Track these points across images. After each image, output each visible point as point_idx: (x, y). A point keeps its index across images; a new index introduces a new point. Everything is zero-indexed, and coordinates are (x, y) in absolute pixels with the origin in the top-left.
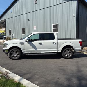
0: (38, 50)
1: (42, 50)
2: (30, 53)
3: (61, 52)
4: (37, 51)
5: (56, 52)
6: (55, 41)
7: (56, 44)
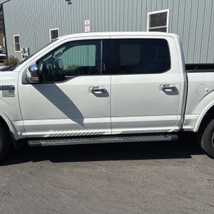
0: (86, 121)
1: (107, 120)
2: (47, 134)
3: (195, 129)
4: (84, 126)
5: (172, 129)
6: (174, 76)
7: (174, 91)
